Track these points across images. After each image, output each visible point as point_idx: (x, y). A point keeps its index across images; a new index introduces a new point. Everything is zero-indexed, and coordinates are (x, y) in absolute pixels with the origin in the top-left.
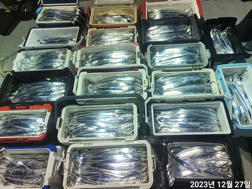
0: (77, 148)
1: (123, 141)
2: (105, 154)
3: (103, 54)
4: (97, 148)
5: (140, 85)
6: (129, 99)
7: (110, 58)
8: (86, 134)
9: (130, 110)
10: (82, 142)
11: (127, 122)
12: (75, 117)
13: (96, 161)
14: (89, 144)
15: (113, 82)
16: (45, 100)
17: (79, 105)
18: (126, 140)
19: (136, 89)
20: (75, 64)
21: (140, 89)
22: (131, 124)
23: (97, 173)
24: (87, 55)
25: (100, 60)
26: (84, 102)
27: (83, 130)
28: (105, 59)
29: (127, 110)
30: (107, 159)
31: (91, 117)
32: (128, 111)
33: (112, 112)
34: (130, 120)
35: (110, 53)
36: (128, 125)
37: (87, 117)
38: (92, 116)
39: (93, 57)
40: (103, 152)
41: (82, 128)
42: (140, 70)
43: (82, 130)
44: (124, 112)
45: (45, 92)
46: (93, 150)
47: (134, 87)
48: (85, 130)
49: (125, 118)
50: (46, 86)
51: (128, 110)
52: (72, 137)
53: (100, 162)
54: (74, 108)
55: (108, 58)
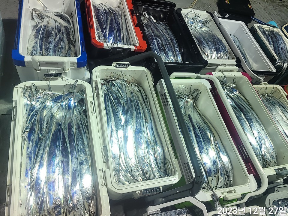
0: (85, 93)
1: (104, 166)
2: (78, 138)
3: (250, 112)
4: (88, 124)
5: (219, 186)
6: (188, 164)
7: (248, 122)
8: (110, 104)
9: (166, 173)
10: (96, 100)
11: (143, 170)
12: (136, 88)
13: (64, 126)
14: (93, 109)
15: (209, 134)
16: (151, 47)
17: (155, 86)
18: (107, 171)
19: (210, 178)
20: (217, 71)
21: (212, 186)
22: (140, 178)
23: (44, 130)
24: (237, 88)
25: (238, 108)
26: (161, 92)
27: (116, 99)
28: (242, 115)
29: (165, 167)
30: (68, 142)
31: (139, 108)
32: (162, 169)
33: (155, 139)
34: (148, 176)
35: (257, 121)
36: (137, 173)
37: (139, 102)
38: (141, 109)
39: (238, 98)
40: (81, 134)
41: (119, 97)
42: (251, 177)
43: (115, 97)
44: (160, 162)
45: (163, 45)
46: (85, 118)
47: (213, 173)
48: (116, 101)
49: (149, 165)
50: (172, 45)
51: (165, 169)
52: (103, 86)
53: (63, 132)
54: (148, 82)
55: (246, 118)
